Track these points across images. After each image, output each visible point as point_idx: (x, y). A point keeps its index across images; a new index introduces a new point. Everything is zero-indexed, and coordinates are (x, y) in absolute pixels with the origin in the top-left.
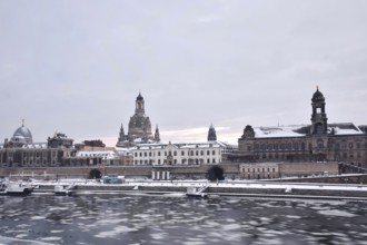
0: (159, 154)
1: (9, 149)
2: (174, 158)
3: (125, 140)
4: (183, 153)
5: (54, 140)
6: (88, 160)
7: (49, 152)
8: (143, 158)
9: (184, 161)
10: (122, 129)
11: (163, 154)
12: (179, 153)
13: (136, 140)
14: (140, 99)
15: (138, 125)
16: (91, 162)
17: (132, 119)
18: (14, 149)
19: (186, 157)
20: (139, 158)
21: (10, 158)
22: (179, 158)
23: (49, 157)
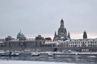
0: (79, 43)
1: (21, 41)
2: (85, 44)
3: (57, 37)
4: (88, 43)
5: (38, 37)
6: (51, 45)
7: (36, 42)
8: (72, 44)
9: (89, 45)
10: (56, 33)
11: (80, 43)
12: (87, 42)
13: (62, 38)
14: (62, 21)
15: (62, 32)
16: (52, 46)
17: (59, 29)
18: (23, 41)
19: (90, 44)
20: (71, 44)
21: (22, 44)
22: (87, 45)
23: (36, 44)
